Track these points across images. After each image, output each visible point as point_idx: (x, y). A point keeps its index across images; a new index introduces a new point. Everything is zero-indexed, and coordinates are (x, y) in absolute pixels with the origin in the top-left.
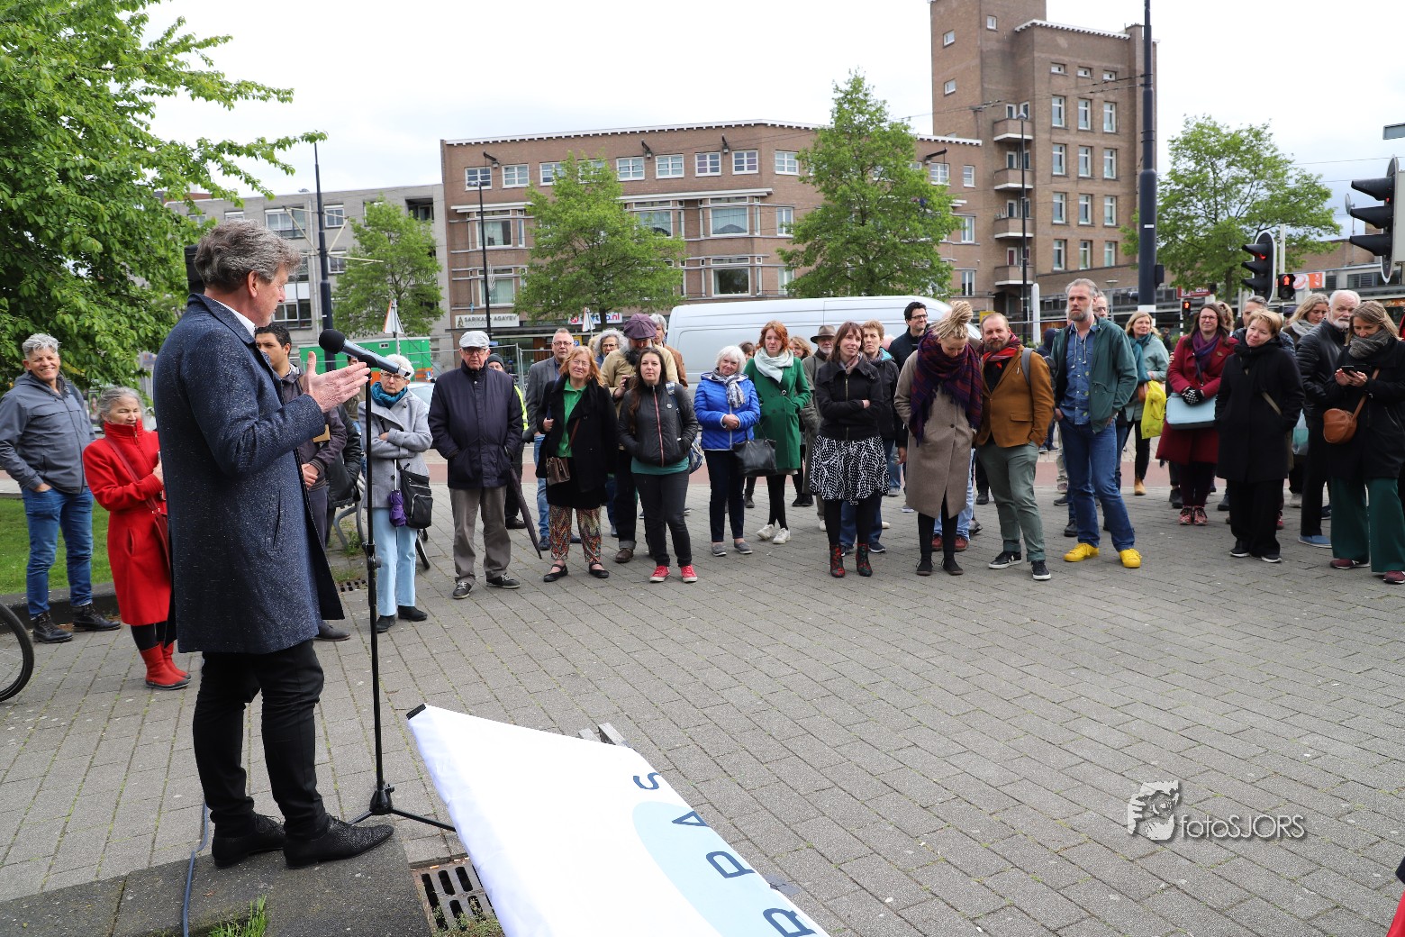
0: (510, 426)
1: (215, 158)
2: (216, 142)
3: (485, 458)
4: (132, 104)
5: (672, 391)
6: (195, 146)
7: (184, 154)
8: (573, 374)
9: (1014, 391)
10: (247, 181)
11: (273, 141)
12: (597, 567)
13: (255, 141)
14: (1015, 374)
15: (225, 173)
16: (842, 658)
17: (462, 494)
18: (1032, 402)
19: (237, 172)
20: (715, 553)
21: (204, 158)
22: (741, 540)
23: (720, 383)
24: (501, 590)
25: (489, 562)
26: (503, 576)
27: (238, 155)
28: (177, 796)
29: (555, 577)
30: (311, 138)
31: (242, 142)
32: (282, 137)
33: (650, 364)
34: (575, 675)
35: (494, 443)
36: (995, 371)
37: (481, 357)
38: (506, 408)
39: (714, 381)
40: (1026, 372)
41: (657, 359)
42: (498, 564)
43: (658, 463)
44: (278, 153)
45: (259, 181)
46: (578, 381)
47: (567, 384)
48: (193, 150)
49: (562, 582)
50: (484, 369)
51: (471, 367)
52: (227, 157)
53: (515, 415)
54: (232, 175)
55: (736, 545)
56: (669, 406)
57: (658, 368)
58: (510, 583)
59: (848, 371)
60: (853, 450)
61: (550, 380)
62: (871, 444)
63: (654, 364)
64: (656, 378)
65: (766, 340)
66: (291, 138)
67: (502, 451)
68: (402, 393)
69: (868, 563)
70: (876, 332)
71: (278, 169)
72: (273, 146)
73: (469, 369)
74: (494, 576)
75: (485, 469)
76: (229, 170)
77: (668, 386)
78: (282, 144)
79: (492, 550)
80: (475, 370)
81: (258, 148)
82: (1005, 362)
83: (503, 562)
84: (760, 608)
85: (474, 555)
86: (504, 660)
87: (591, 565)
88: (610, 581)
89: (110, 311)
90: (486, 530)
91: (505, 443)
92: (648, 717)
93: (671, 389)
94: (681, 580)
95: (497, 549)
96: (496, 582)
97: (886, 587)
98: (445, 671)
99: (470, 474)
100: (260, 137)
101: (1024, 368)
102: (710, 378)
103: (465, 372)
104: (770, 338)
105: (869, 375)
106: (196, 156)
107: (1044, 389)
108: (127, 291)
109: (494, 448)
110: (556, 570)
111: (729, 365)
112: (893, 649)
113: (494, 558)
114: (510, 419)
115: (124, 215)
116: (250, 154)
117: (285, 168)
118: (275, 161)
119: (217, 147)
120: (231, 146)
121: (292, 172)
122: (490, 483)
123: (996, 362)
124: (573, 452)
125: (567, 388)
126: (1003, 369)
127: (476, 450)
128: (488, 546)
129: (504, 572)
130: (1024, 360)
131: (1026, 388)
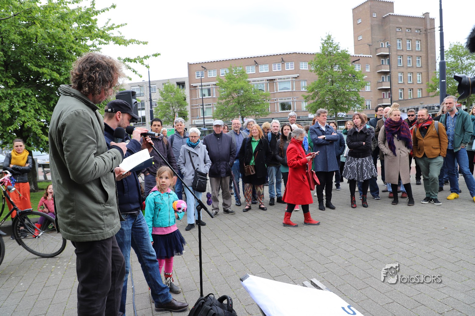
0: (231, 154)
2: (124, 58)
3: (222, 166)
8: (253, 135)
9: (433, 137)
10: (133, 71)
11: (143, 57)
12: (262, 206)
14: (432, 131)
15: (126, 69)
16: (373, 244)
17: (214, 179)
18: (440, 141)
19: (130, 68)
24: (228, 214)
25: (224, 204)
26: (229, 209)
27: (131, 62)
29: (247, 210)
30: (156, 55)
31: (132, 58)
32: (146, 55)
34: (267, 249)
35: (225, 160)
36: (424, 130)
37: (220, 129)
38: (229, 148)
40: (437, 130)
42: (227, 205)
44: (144, 61)
46: (256, 137)
47: (253, 138)
50: (221, 134)
51: (217, 133)
52: (127, 63)
53: (232, 150)
58: (232, 212)
59: (359, 132)
60: (360, 161)
62: (367, 159)
66: (149, 56)
67: (228, 163)
68: (197, 142)
74: (226, 209)
75: (222, 170)
79: (225, 200)
80: (218, 134)
81: (137, 59)
82: (428, 126)
83: (229, 204)
86: (237, 243)
87: (260, 206)
90: (222, 193)
91: (229, 161)
92: (302, 268)
95: (227, 199)
96: (226, 211)
98: (216, 247)
99: (217, 172)
100: (138, 56)
101: (436, 129)
103: (214, 135)
105: (366, 133)
107: (444, 136)
109: (225, 163)
110: (247, 207)
112: (393, 240)
113: (226, 203)
114: (231, 152)
116: (135, 61)
117: (146, 66)
118: (143, 64)
119: (124, 60)
120: (129, 59)
121: (149, 67)
122: (223, 175)
123: (424, 127)
124: (255, 163)
125: (253, 140)
126: (427, 129)
127: (218, 163)
128: (223, 198)
129: (229, 208)
130: (435, 125)
131: (437, 136)
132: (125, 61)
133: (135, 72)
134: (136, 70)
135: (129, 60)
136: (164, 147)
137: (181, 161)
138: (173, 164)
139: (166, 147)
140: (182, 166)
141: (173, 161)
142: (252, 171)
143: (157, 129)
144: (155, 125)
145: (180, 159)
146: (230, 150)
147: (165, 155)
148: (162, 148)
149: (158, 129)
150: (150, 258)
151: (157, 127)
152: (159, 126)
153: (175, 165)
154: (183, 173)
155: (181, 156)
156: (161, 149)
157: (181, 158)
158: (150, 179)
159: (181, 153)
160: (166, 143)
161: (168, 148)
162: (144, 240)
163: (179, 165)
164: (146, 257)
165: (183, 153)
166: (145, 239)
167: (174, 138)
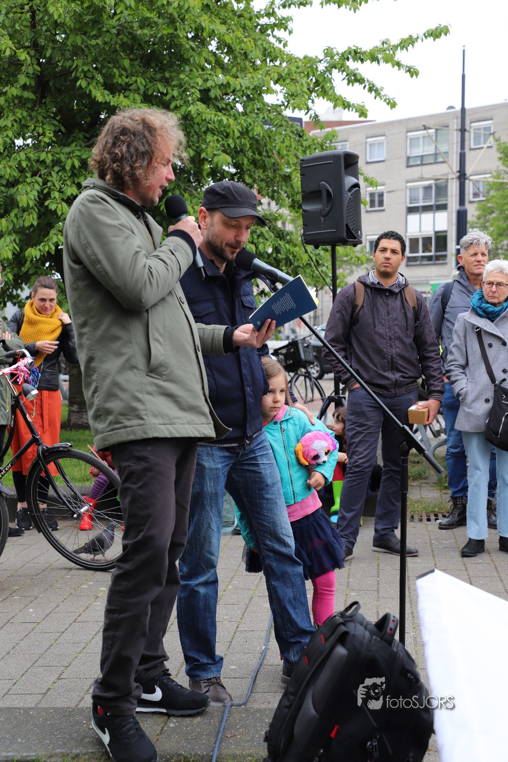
1: (342, 68)
2: (341, 50)
6: (322, 56)
7: (310, 63)
10: (371, 89)
11: (397, 41)
13: (379, 45)
15: (349, 82)
19: (360, 81)
21: (329, 69)
27: (362, 61)
30: (435, 34)
31: (367, 46)
32: (406, 36)
44: (400, 56)
45: (382, 89)
52: (352, 64)
54: (356, 84)
66: (415, 36)
71: (402, 71)
72: (396, 47)
76: (354, 78)
78: (407, 43)
81: (382, 52)
100: (384, 39)
106: (321, 67)
116: (374, 59)
117: (409, 71)
118: (398, 64)
119: (343, 54)
120: (356, 52)
121: (417, 74)
132: (345, 57)
133: (376, 91)
134: (378, 85)
135: (357, 55)
136: (405, 314)
137: (455, 360)
138: (430, 364)
139: (410, 315)
140: (456, 373)
141: (432, 355)
143: (388, 259)
144: (384, 250)
145: (451, 352)
147: (407, 336)
148: (401, 316)
149: (391, 261)
150: (277, 546)
151: (388, 254)
152: (394, 251)
153: (435, 366)
154: (459, 395)
155: (455, 346)
156: (396, 319)
157: (454, 350)
158: (360, 401)
159: (455, 337)
160: (411, 303)
161: (417, 317)
162: (265, 501)
163: (448, 371)
164: (268, 542)
165: (461, 334)
166: (267, 499)
167: (453, 291)
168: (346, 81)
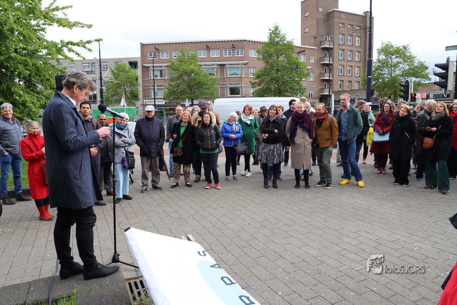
0: (161, 137)
1: (66, 46)
2: (67, 41)
3: (152, 147)
4: (39, 28)
5: (213, 127)
6: (60, 42)
7: (56, 45)
8: (183, 120)
9: (326, 129)
10: (76, 54)
11: (85, 41)
12: (188, 183)
13: (79, 41)
14: (326, 124)
15: (69, 51)
16: (267, 215)
17: (145, 158)
18: (332, 133)
19: (73, 51)
20: (227, 180)
21: (62, 46)
22: (235, 176)
23: (230, 124)
24: (157, 190)
25: (153, 181)
26: (157, 186)
27: (74, 45)
28: (48, 256)
29: (174, 186)
30: (98, 41)
31: (75, 41)
32: (88, 40)
33: (206, 118)
34: (180, 218)
35: (155, 142)
36: (320, 122)
37: (152, 114)
38: (159, 131)
39: (228, 124)
40: (330, 123)
41: (209, 116)
42: (156, 182)
43: (208, 150)
44: (87, 45)
45: (80, 54)
46: (185, 122)
47: (181, 123)
48: (59, 44)
49: (177, 188)
50: (153, 118)
51: (149, 117)
52: (70, 46)
53: (162, 133)
54: (71, 52)
55: (234, 177)
56: (213, 131)
57: (209, 119)
58: (160, 188)
59: (272, 121)
60: (272, 147)
61: (175, 122)
62: (278, 146)
63: (208, 117)
64: (208, 122)
65: (245, 110)
66: (91, 40)
67: (158, 145)
68: (126, 125)
69: (276, 184)
70: (281, 109)
71: (87, 50)
72: (85, 43)
73: (148, 117)
74: (155, 186)
75: (152, 151)
76: (70, 50)
77: (212, 125)
78: (89, 42)
79: (154, 177)
80: (150, 118)
81: (81, 43)
82: (323, 119)
83: (157, 181)
84: (241, 198)
85: (148, 179)
86: (157, 213)
87: (186, 182)
88: (192, 188)
89: (31, 96)
91: (159, 142)
92: (203, 232)
93: (213, 126)
94: (215, 188)
95: (156, 177)
96: (155, 188)
97: (282, 192)
98: (138, 216)
99: (147, 152)
100: (81, 40)
101: (330, 122)
102: (227, 123)
103: (146, 119)
104: (246, 110)
105: (278, 122)
106: (60, 46)
107: (336, 129)
108: (36, 89)
109: (155, 144)
110: (175, 184)
111: (233, 118)
112: (283, 212)
113: (155, 180)
114: (161, 134)
115: (36, 64)
116: (78, 45)
118: (86, 48)
120: (71, 42)
121: (91, 51)
122: (154, 155)
123: (320, 119)
124: (183, 145)
125: (182, 125)
126: (322, 122)
127: (149, 144)
128: (153, 175)
129: (158, 184)
130: (329, 119)
131: (330, 128)
132: (68, 43)
135: (72, 44)
142: (180, 152)
146: (160, 134)
152: (88, 108)
168: (68, 51)
